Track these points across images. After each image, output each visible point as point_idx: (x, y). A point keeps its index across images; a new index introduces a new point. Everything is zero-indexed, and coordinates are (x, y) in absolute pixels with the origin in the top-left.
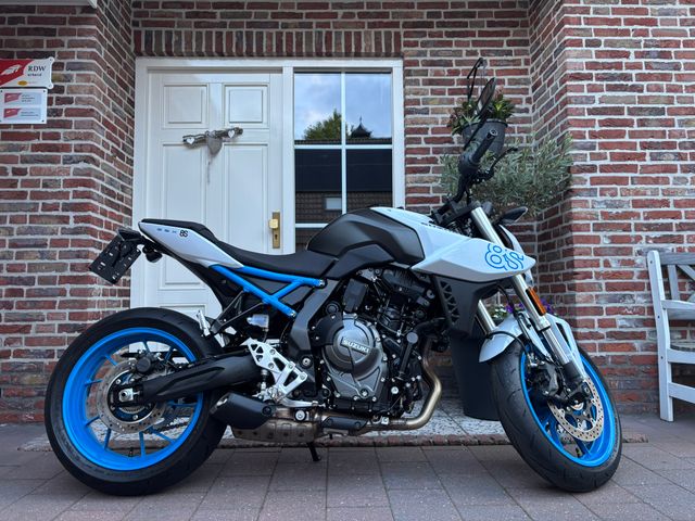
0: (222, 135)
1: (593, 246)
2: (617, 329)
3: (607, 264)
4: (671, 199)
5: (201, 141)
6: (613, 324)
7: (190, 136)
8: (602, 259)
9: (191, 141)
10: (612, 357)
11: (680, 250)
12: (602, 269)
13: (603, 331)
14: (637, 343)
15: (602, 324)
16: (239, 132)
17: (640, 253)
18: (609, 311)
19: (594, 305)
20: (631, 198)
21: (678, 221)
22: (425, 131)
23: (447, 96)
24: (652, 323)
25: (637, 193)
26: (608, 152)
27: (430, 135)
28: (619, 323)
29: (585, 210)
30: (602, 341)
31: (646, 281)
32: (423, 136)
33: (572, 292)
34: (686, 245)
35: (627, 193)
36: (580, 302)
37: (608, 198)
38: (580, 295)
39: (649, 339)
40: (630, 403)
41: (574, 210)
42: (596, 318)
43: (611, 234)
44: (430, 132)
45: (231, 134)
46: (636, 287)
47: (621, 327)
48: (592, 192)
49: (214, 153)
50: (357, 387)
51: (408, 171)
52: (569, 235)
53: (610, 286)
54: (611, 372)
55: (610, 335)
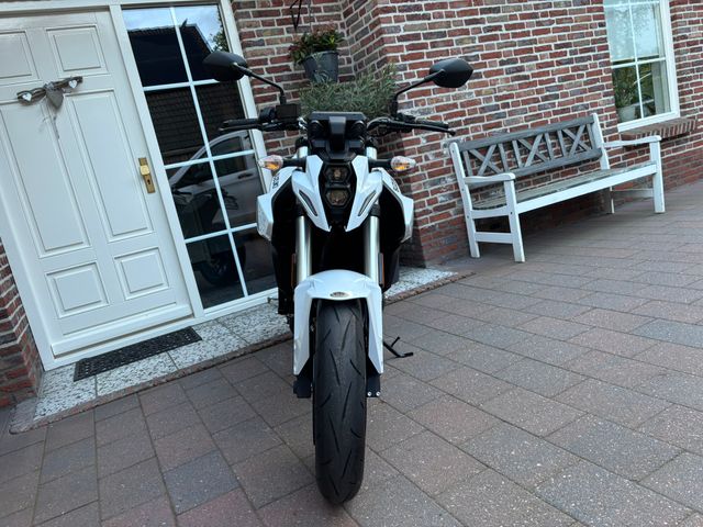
0: (62, 86)
1: (416, 147)
2: (439, 204)
3: (427, 158)
4: (458, 102)
5: (40, 94)
6: (435, 201)
7: (26, 92)
8: (423, 155)
9: (28, 97)
10: (439, 224)
11: (468, 139)
12: (424, 163)
13: (430, 208)
14: (451, 211)
15: (430, 202)
16: (79, 80)
17: (445, 146)
18: (433, 192)
19: (423, 190)
20: (434, 105)
21: (464, 118)
22: (264, 62)
23: (276, 27)
24: (458, 195)
25: (438, 100)
26: (415, 71)
27: (270, 65)
28: (439, 199)
30: (431, 215)
31: (450, 166)
32: (264, 67)
33: (407, 184)
34: (471, 135)
35: (431, 101)
36: (414, 190)
37: (421, 107)
38: (413, 185)
39: (458, 206)
40: (453, 252)
42: (425, 199)
43: (426, 135)
44: (269, 62)
45: (73, 84)
46: (446, 171)
47: (441, 202)
48: (409, 104)
49: (56, 106)
51: (257, 101)
52: (399, 141)
53: (431, 175)
54: (439, 235)
55: (436, 209)
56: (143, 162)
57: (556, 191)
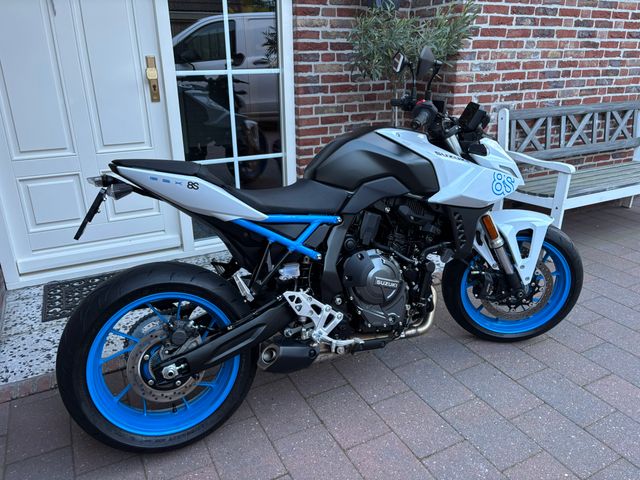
4: (522, 61)
11: (519, 106)
17: (495, 110)
20: (496, 61)
21: (521, 81)
25: (502, 56)
26: (489, 15)
29: (465, 73)
31: (494, 133)
34: (523, 101)
35: (495, 56)
37: (482, 61)
41: (458, 73)
43: (480, 94)
48: (472, 55)
50: (385, 315)
51: (296, 12)
56: (150, 62)
57: (605, 190)
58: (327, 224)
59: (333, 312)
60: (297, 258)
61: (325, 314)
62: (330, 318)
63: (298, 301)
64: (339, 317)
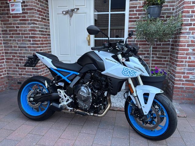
0: (73, 10)
1: (186, 52)
2: (189, 79)
3: (190, 58)
5: (67, 12)
6: (188, 77)
7: (64, 11)
8: (188, 56)
9: (64, 13)
10: (186, 87)
12: (188, 60)
13: (184, 79)
14: (194, 84)
15: (184, 77)
16: (78, 9)
18: (188, 73)
19: (183, 71)
22: (136, 7)
27: (138, 9)
28: (190, 77)
29: (185, 39)
30: (183, 82)
32: (135, 9)
33: (176, 66)
36: (178, 70)
37: (194, 35)
38: (178, 68)
40: (189, 101)
41: (181, 40)
42: (182, 75)
43: (193, 48)
44: (137, 7)
45: (75, 10)
47: (191, 78)
49: (71, 16)
50: (84, 105)
51: (130, 21)
52: (178, 47)
53: (189, 66)
54: (184, 92)
55: (186, 81)
56: (89, 36)
58: (75, 74)
59: (69, 99)
60: (63, 81)
61: (67, 98)
62: (68, 100)
63: (60, 92)
64: (71, 100)
